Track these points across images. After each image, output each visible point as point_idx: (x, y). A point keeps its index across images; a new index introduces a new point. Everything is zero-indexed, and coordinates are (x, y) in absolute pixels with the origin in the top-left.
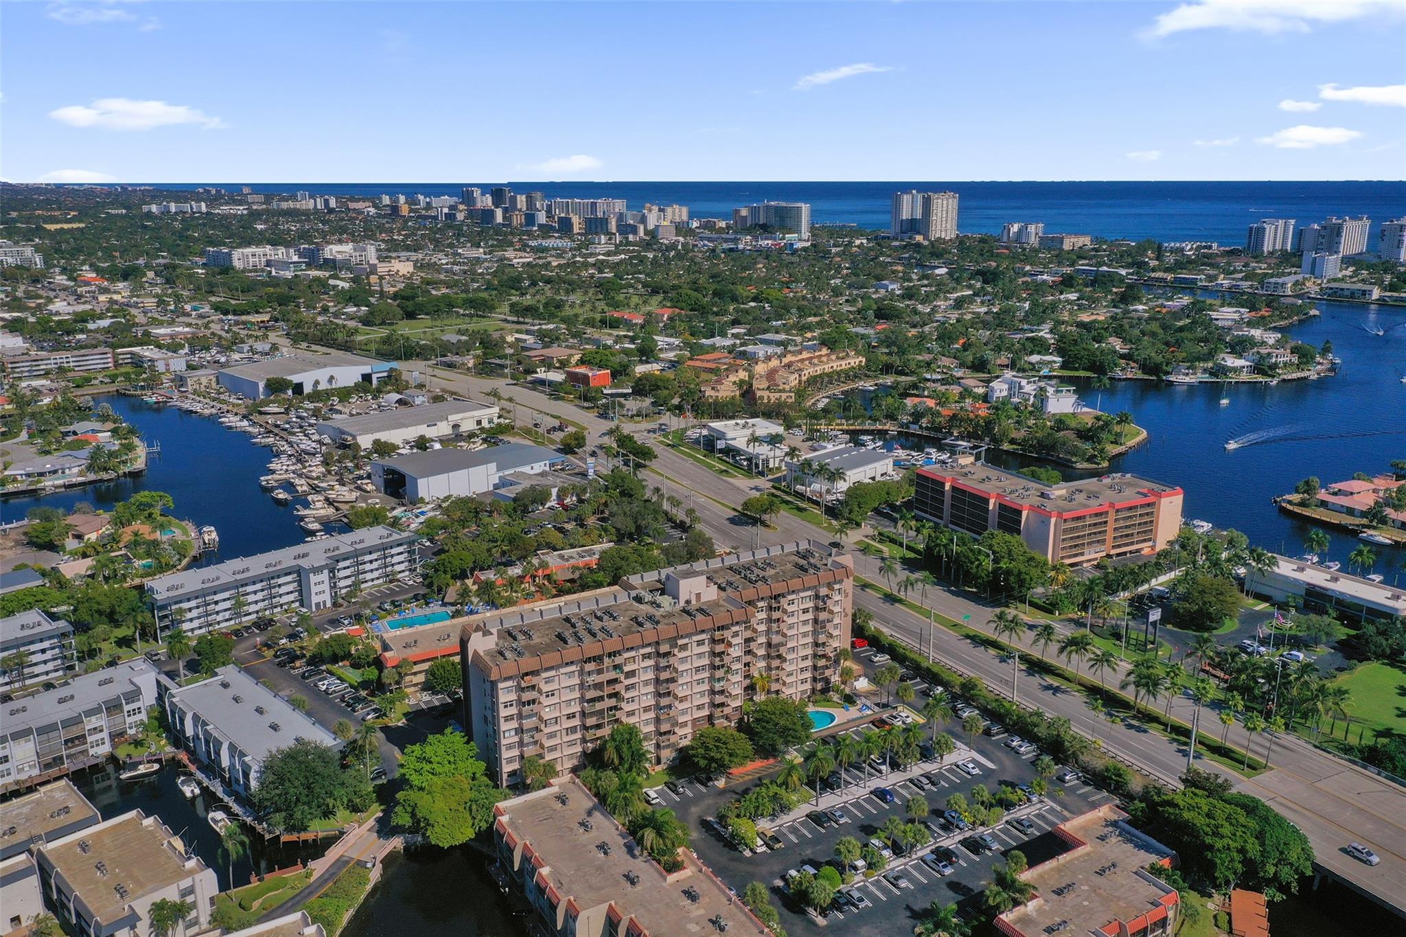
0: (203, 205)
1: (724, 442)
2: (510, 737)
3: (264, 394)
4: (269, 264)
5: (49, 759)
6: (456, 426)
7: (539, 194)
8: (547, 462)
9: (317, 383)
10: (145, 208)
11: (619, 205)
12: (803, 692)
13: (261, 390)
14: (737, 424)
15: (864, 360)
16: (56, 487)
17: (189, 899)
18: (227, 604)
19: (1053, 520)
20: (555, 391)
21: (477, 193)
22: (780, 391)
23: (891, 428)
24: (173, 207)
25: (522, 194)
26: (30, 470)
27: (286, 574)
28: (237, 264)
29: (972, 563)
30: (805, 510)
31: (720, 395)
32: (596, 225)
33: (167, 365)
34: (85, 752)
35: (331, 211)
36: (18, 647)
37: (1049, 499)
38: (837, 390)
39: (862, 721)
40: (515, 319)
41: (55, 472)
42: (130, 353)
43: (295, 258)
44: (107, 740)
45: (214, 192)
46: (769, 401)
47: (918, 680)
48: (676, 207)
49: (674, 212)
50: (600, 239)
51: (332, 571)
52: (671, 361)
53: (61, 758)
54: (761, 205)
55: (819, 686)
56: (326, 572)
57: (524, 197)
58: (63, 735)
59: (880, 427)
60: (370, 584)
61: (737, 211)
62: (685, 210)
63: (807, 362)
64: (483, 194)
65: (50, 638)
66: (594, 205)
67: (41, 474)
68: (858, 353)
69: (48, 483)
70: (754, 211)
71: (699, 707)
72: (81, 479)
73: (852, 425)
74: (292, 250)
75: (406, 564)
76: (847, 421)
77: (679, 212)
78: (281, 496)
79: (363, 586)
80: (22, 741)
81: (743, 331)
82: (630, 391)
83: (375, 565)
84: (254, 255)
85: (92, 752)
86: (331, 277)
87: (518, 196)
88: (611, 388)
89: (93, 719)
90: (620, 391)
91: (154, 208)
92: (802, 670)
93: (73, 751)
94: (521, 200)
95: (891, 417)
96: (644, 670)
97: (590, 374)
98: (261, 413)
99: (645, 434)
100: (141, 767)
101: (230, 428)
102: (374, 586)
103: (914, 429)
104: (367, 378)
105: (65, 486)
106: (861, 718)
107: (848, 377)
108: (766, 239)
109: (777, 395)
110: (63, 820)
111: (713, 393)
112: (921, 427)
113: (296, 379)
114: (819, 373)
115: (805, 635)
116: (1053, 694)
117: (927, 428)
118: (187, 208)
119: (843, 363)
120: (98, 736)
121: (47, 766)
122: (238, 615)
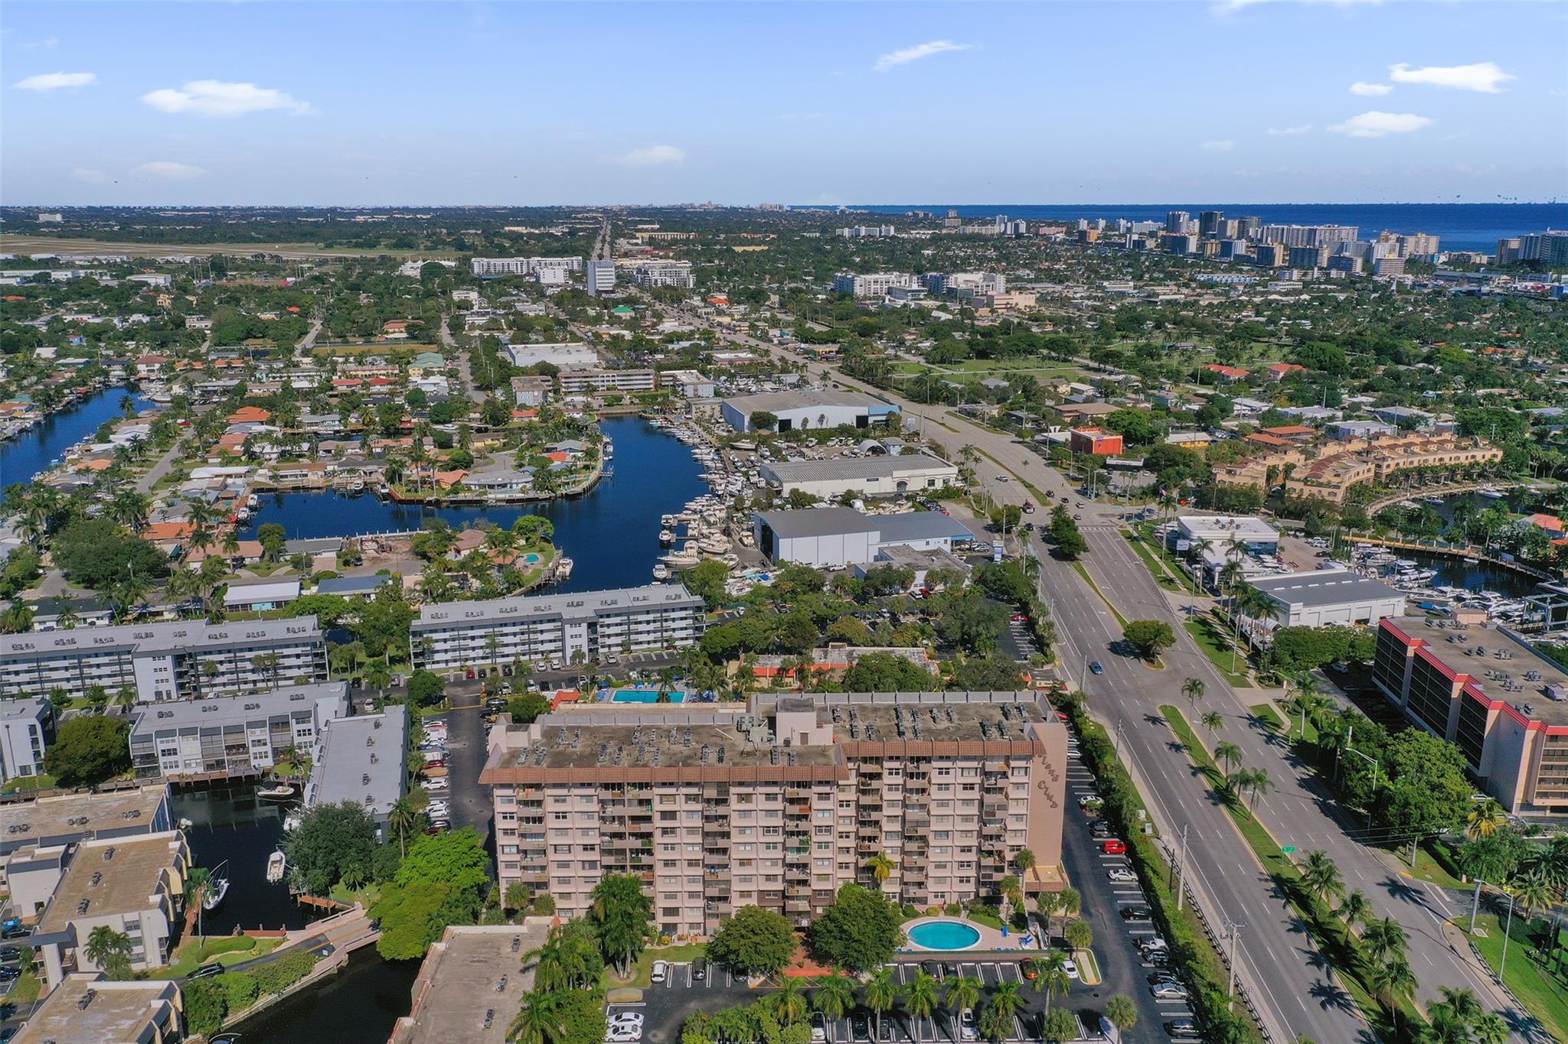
0: (892, 228)
1: (1187, 542)
2: (510, 853)
3: (749, 428)
4: (890, 292)
5: (212, 760)
6: (902, 484)
7: (1255, 219)
8: (949, 539)
9: (805, 421)
10: (838, 231)
11: (1348, 233)
12: (962, 894)
13: (746, 423)
14: (1218, 522)
15: (1500, 454)
16: (498, 501)
17: (133, 934)
18: (482, 642)
19: (1530, 735)
20: (1054, 455)
21: (1184, 217)
22: (1320, 485)
23: (1472, 554)
24: (863, 231)
25: (1234, 218)
26: (483, 481)
27: (549, 621)
28: (859, 291)
29: (1358, 771)
30: (1229, 648)
31: (1236, 480)
32: (1302, 258)
33: (696, 390)
34: (247, 761)
35: (1019, 236)
36: (273, 648)
37: (1553, 698)
38: (1435, 492)
39: (1009, 956)
40: (1095, 365)
41: (504, 486)
42: (672, 376)
43: (915, 287)
44: (270, 755)
45: (921, 215)
46: (1299, 497)
47: (1149, 921)
48: (1422, 237)
49: (1417, 243)
50: (1291, 274)
51: (592, 626)
52: (1232, 431)
53: (223, 761)
54: (1540, 234)
55: (983, 892)
56: (584, 625)
57: (1236, 223)
58: (223, 741)
59: (1455, 551)
60: (645, 646)
61: (1504, 243)
62: (1434, 241)
63: (1401, 451)
64: (1191, 219)
65: (305, 645)
66: (1313, 232)
67: (491, 487)
68: (1494, 443)
69: (492, 496)
70: (1529, 242)
71: (769, 878)
72: (521, 496)
73: (1411, 542)
74: (915, 278)
75: (691, 631)
76: (1405, 536)
77: (1423, 244)
78: (665, 538)
79: (633, 647)
80: (190, 738)
81: (1371, 400)
82: (1140, 464)
83: (651, 627)
84: (876, 282)
85: (253, 762)
86: (939, 308)
87: (1230, 222)
88: (1119, 457)
89: (258, 731)
90: (1127, 463)
91: (846, 232)
92: (962, 864)
93: (234, 758)
94: (1232, 227)
95: (1477, 537)
96: (689, 816)
97: (1094, 439)
98: (733, 448)
99: (1115, 520)
100: (280, 788)
101: (697, 460)
102: (649, 649)
103: (1507, 561)
104: (862, 421)
105: (508, 501)
106: (1018, 951)
107: (1468, 475)
108: (1525, 280)
109: (1315, 490)
110: (130, 822)
111: (1227, 478)
112: (1518, 559)
113: (782, 415)
114: (1416, 464)
115: (966, 818)
116: (1323, 1005)
117: (1524, 562)
118: (876, 231)
119: (1463, 455)
120: (262, 749)
121: (209, 767)
122: (494, 655)
